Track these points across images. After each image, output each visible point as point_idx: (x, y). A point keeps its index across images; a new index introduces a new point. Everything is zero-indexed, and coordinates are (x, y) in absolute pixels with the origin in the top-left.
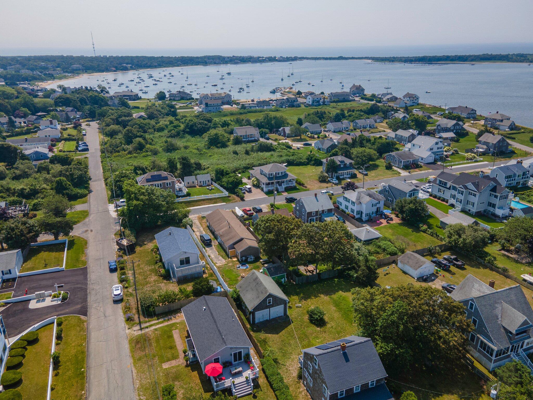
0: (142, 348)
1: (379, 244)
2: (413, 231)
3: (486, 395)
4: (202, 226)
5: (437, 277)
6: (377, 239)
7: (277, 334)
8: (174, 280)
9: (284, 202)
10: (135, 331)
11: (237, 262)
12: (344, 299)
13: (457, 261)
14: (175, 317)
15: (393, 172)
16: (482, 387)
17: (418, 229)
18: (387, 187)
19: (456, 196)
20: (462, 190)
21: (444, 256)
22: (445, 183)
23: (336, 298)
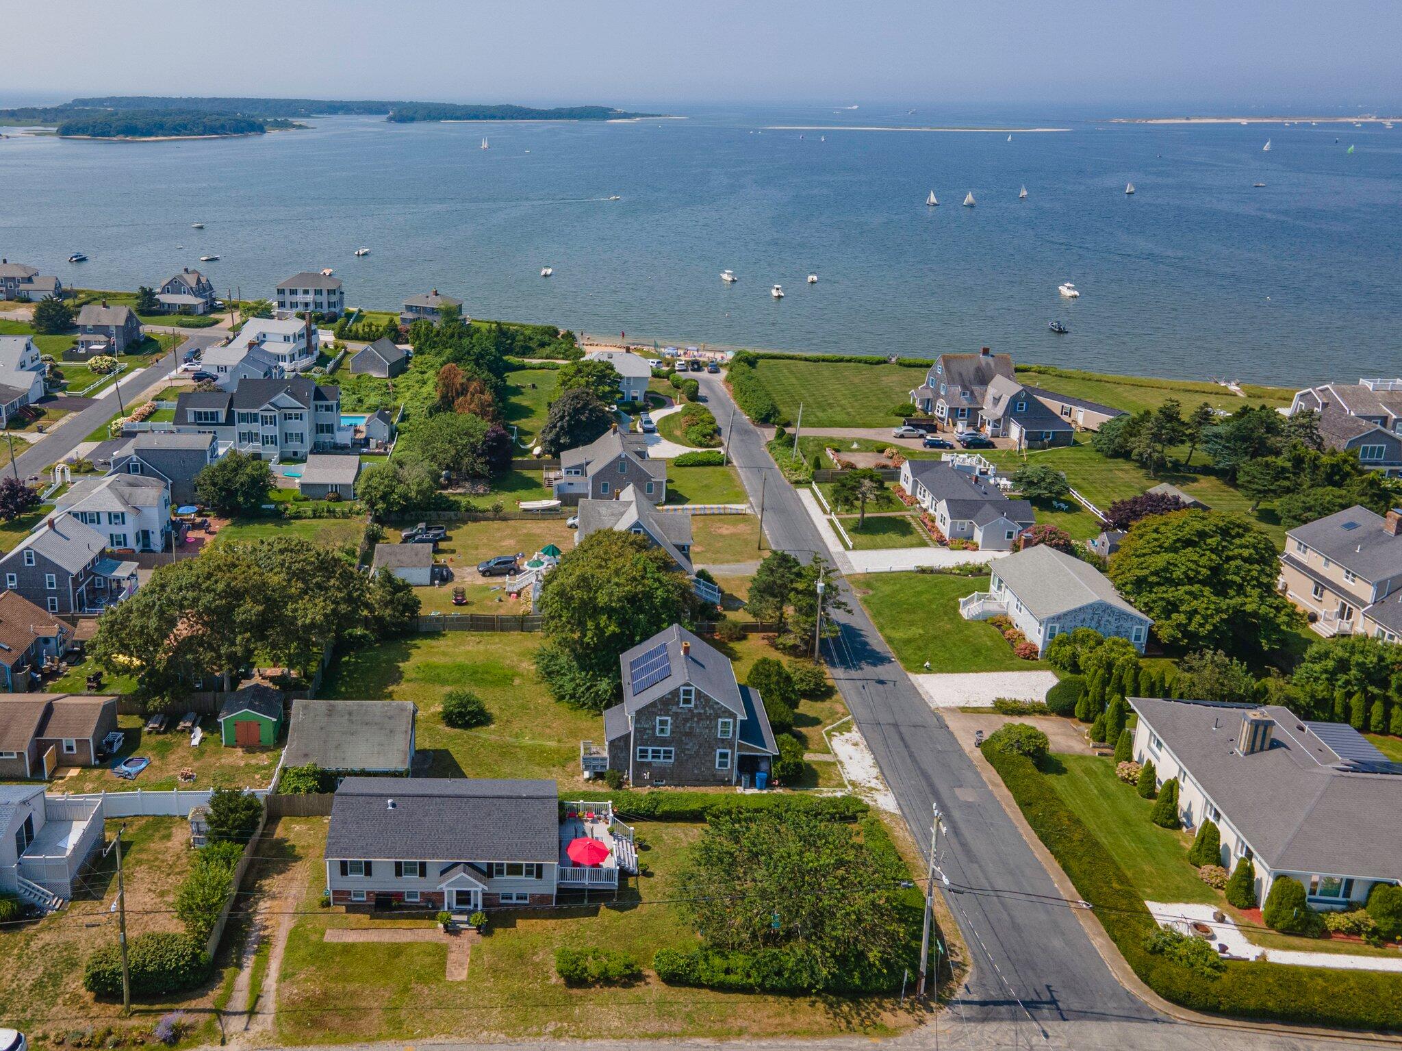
11: (96, 772)
12: (428, 667)
17: (278, 517)
18: (135, 457)
19: (257, 434)
20: (272, 414)
21: (404, 534)
22: (212, 413)
23: (421, 675)
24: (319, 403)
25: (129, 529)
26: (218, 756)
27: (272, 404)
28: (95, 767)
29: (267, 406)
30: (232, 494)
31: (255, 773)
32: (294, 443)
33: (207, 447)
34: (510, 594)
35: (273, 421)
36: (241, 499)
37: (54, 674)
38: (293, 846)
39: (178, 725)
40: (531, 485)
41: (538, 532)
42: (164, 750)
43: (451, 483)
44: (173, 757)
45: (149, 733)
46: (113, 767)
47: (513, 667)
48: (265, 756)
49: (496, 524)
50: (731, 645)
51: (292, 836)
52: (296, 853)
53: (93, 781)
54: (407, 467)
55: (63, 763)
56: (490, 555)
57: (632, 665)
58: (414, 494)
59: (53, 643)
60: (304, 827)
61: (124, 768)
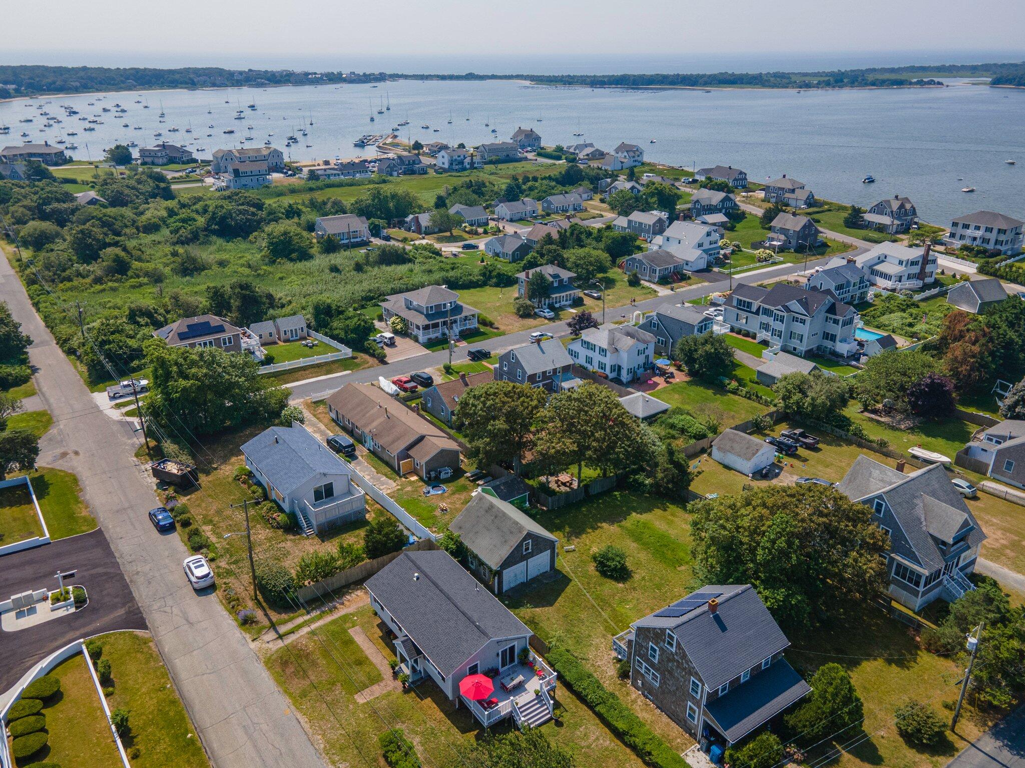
0: (298, 672)
1: (671, 421)
2: (715, 394)
3: (925, 652)
4: (321, 421)
5: (781, 469)
6: (665, 412)
7: (551, 605)
8: (310, 532)
9: (467, 360)
10: (269, 643)
11: (421, 484)
12: (645, 525)
13: (806, 437)
14: (343, 604)
15: (645, 291)
16: (913, 639)
18: (655, 318)
19: (771, 326)
20: (782, 314)
22: (749, 303)
23: (633, 527)
25: (608, 361)
27: (784, 307)
28: (424, 481)
29: (780, 307)
33: (696, 323)
40: (960, 438)
42: (459, 490)
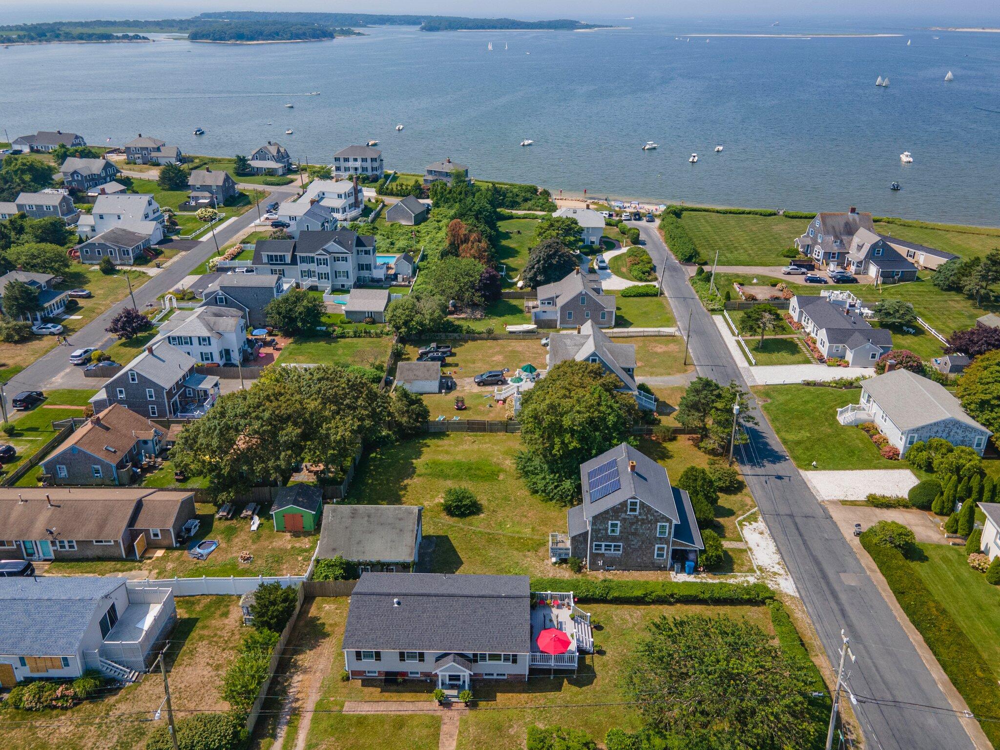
5: (451, 378)
7: (461, 564)
9: (14, 413)
12: (435, 464)
13: (440, 348)
17: (328, 337)
18: (220, 292)
19: (314, 272)
20: (325, 257)
21: (420, 351)
22: (281, 256)
23: (428, 471)
24: (360, 249)
25: (215, 349)
26: (271, 540)
27: (324, 250)
28: (176, 549)
29: (320, 251)
30: (293, 320)
31: (298, 555)
32: (342, 278)
33: (273, 285)
34: (498, 401)
35: (325, 263)
36: (300, 324)
37: (151, 468)
38: (324, 624)
39: (241, 513)
40: (515, 311)
41: (520, 349)
42: (230, 533)
43: (457, 310)
44: (237, 540)
45: (220, 519)
46: (190, 548)
47: (498, 464)
48: (307, 540)
49: (489, 343)
50: (665, 445)
51: (323, 615)
52: (325, 630)
53: (173, 561)
54: (422, 301)
55: (152, 546)
56: (483, 368)
57: (590, 475)
58: (427, 321)
59: (150, 444)
60: (333, 607)
61: (198, 550)
